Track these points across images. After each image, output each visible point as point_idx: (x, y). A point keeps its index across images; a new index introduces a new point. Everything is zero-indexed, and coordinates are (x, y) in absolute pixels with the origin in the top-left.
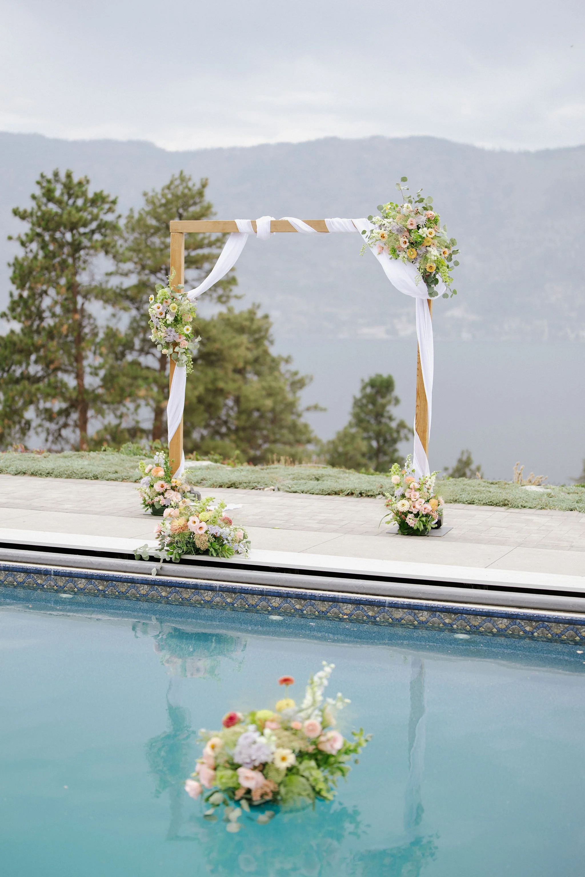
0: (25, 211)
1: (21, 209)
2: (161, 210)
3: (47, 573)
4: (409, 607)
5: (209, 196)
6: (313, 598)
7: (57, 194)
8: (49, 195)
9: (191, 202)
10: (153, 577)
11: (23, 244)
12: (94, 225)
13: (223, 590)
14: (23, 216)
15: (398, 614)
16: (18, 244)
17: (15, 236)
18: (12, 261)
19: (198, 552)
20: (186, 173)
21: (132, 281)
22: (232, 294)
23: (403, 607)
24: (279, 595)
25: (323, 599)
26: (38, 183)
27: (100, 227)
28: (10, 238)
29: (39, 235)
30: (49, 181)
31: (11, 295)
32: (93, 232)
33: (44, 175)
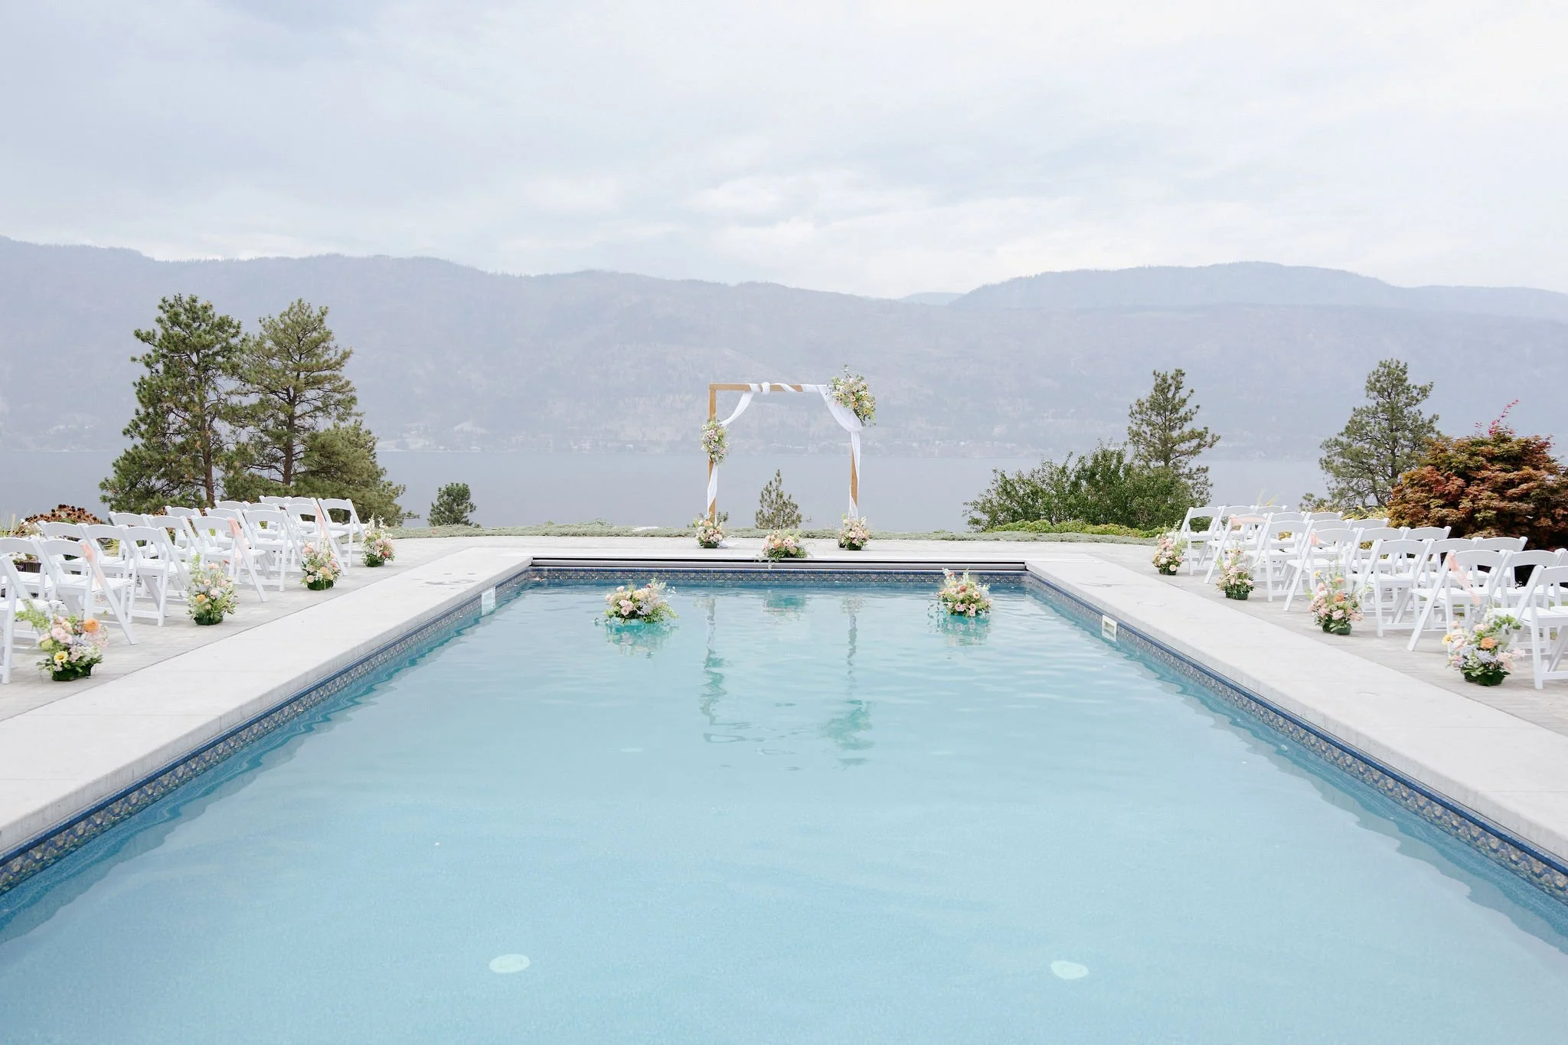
0: (149, 333)
1: (144, 332)
2: (281, 335)
3: (709, 572)
4: (904, 573)
5: (328, 323)
6: (857, 573)
7: (183, 318)
8: (175, 320)
9: (310, 327)
10: (770, 569)
11: (148, 365)
12: (218, 347)
13: (809, 573)
14: (146, 338)
15: (899, 577)
16: (143, 365)
17: (139, 357)
18: (138, 380)
19: (792, 556)
20: (305, 302)
21: (253, 399)
22: (353, 411)
23: (901, 573)
24: (839, 573)
25: (861, 573)
26: (161, 307)
27: (224, 349)
28: (134, 360)
29: (164, 356)
30: (172, 306)
31: (137, 413)
32: (216, 354)
33: (166, 299)
